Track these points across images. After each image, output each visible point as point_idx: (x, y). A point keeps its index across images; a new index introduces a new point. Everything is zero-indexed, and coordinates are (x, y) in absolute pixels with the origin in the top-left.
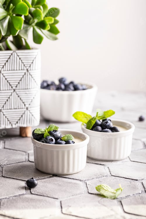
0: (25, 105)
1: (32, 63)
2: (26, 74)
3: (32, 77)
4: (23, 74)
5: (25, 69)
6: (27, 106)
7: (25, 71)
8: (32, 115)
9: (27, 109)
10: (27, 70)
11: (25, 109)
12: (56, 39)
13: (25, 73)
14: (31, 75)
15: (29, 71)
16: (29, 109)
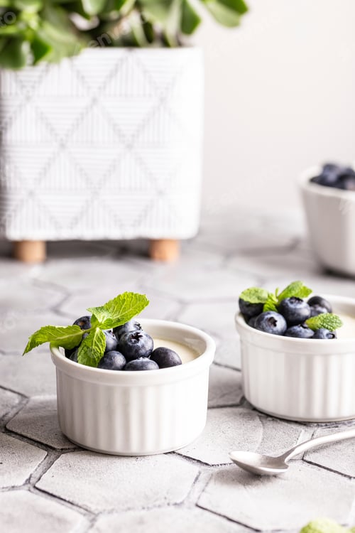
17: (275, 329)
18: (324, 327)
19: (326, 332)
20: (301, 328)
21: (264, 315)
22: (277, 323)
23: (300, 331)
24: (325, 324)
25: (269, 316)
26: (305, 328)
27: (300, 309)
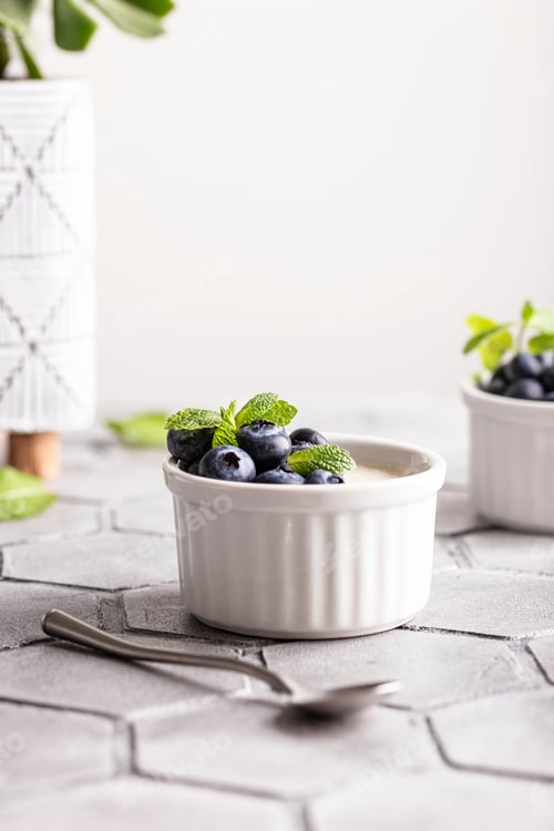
0: (22, 330)
1: (51, 139)
2: (24, 189)
3: (52, 205)
4: (11, 189)
5: (19, 165)
6: (32, 334)
7: (20, 176)
8: (58, 379)
9: (33, 347)
10: (30, 172)
11: (24, 351)
12: (156, 32)
13: (19, 187)
14: (48, 196)
15: (39, 177)
16: (42, 348)
17: (236, 473)
18: (321, 467)
19: (327, 474)
20: (282, 471)
21: (216, 450)
22: (240, 463)
23: (281, 477)
24: (321, 462)
25: (225, 452)
26: (289, 472)
27: (274, 436)
